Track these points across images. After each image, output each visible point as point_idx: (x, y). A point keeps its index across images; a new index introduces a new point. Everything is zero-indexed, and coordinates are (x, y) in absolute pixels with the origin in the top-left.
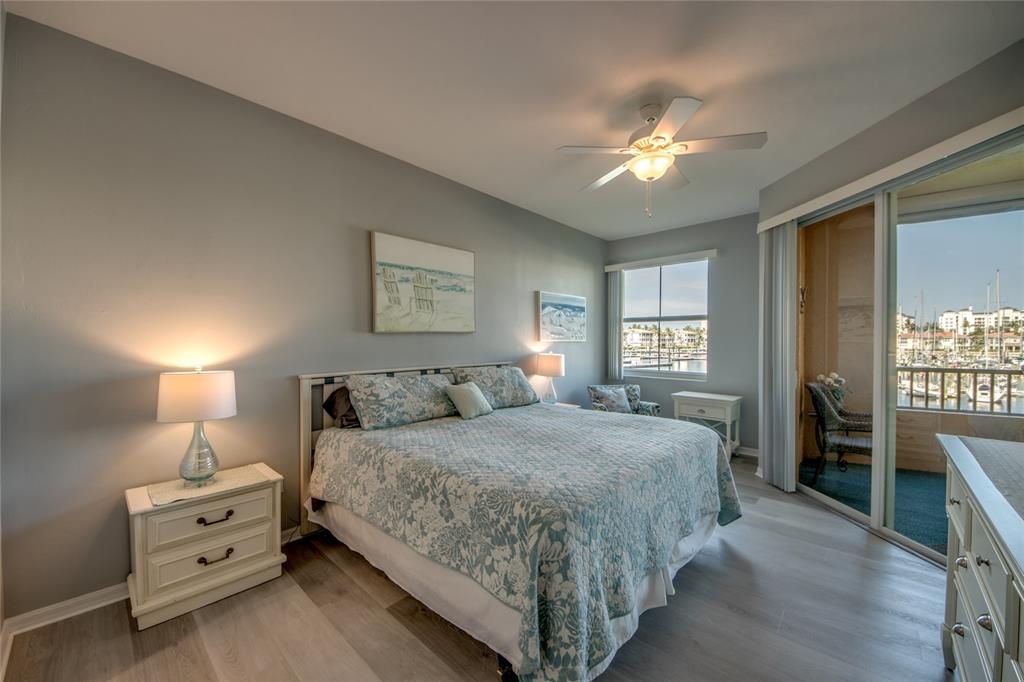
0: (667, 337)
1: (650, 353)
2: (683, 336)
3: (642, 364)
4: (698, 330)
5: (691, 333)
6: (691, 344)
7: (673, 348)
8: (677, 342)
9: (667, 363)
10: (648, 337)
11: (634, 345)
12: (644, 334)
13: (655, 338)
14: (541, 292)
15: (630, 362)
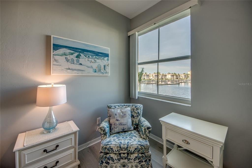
0: (178, 76)
1: (173, 80)
2: (183, 76)
3: (171, 84)
4: (187, 74)
5: (185, 75)
6: (185, 78)
7: (180, 79)
8: (181, 78)
9: (178, 83)
10: (173, 76)
11: (169, 78)
12: (171, 75)
13: (175, 76)
14: (52, 36)
15: (167, 83)
